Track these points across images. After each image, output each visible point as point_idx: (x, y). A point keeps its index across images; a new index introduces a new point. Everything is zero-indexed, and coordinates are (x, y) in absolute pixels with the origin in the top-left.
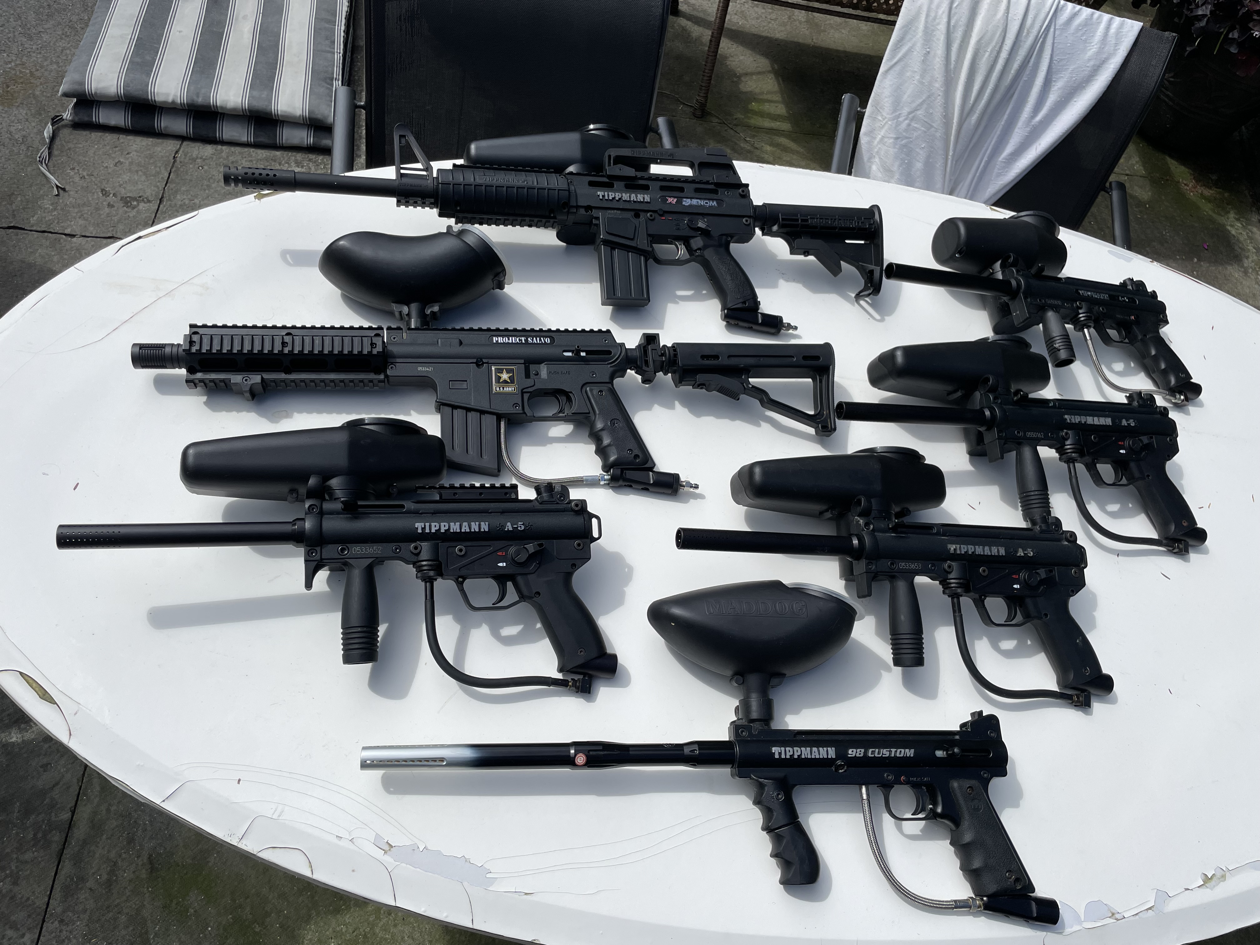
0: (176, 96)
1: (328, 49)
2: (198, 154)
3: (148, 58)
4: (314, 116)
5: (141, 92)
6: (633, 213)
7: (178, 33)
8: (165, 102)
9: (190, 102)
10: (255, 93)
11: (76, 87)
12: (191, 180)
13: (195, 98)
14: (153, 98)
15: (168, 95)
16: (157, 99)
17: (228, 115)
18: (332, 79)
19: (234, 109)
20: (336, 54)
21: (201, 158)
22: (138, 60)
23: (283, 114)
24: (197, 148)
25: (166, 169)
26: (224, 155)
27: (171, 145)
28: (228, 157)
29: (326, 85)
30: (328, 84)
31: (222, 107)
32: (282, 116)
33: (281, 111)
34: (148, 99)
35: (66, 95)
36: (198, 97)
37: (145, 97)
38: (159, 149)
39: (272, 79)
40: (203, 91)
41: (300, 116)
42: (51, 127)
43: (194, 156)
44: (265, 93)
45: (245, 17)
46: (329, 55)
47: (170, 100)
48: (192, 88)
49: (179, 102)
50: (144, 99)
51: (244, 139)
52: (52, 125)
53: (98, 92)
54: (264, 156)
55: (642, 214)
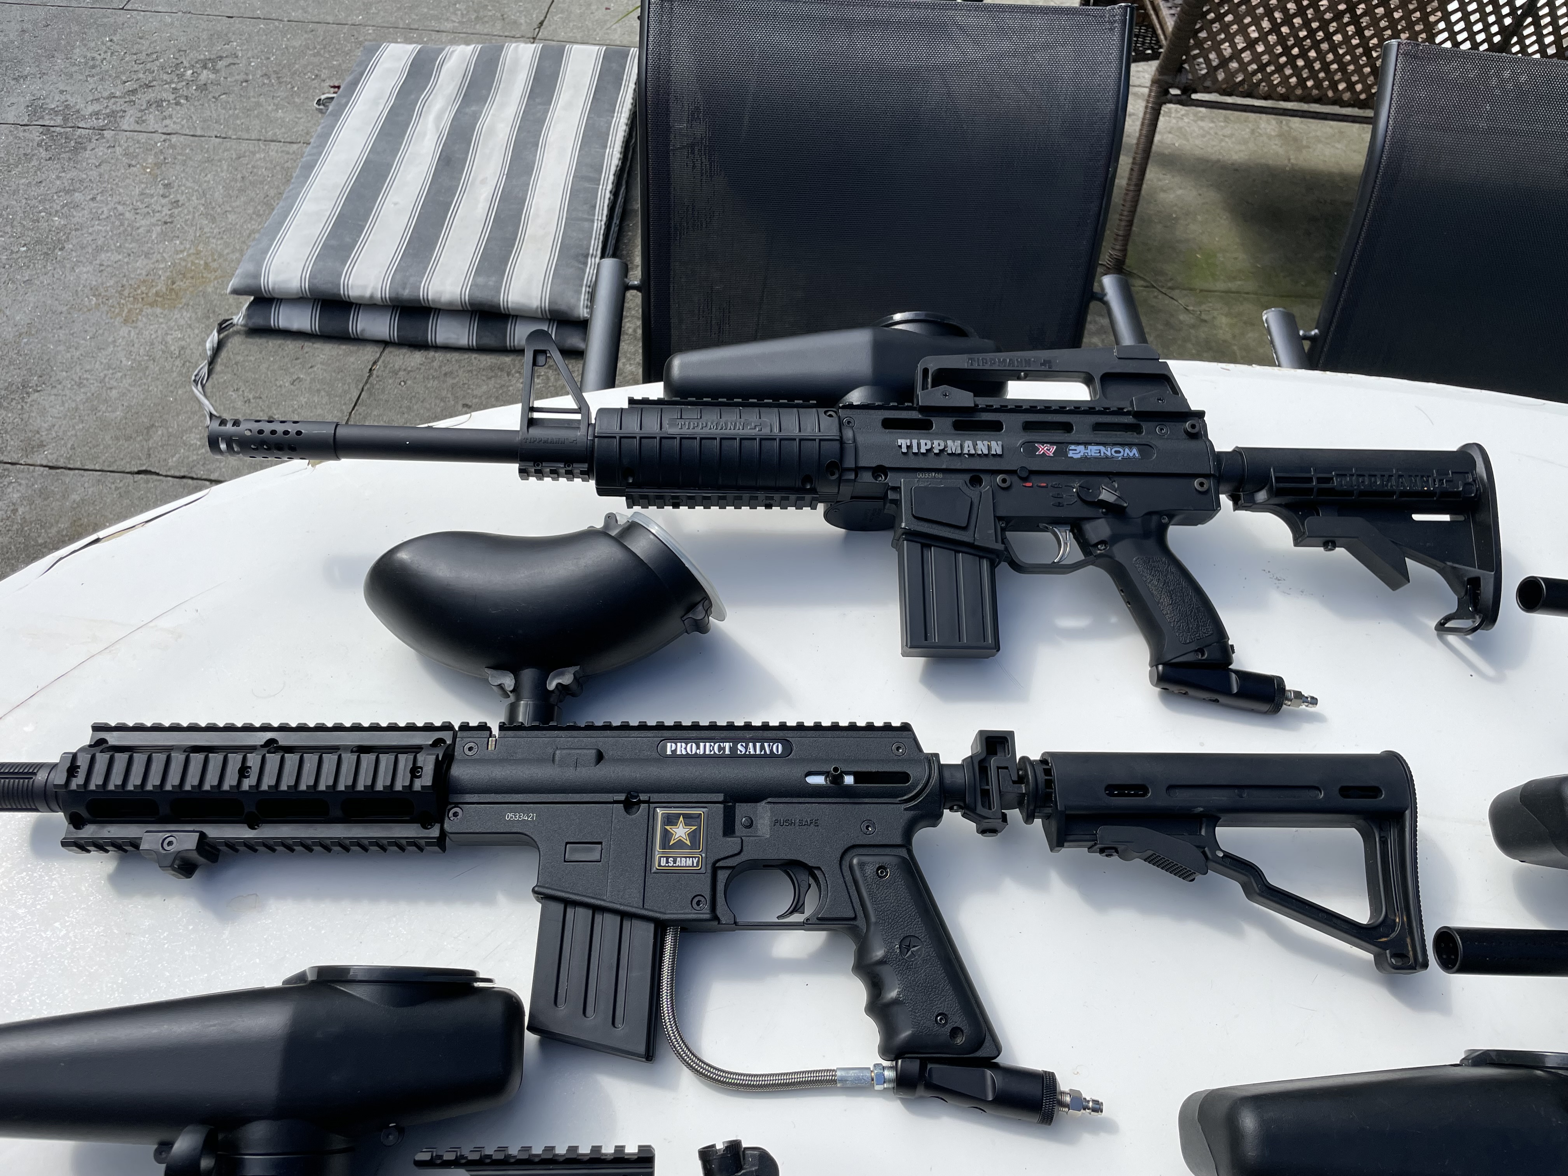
0: (375, 288)
1: (586, 216)
2: (403, 363)
3: (348, 239)
4: (556, 307)
5: (330, 285)
6: (967, 477)
7: (393, 205)
8: (362, 297)
9: (393, 295)
10: (481, 280)
11: (250, 282)
12: (387, 401)
13: (400, 291)
14: (346, 293)
15: (365, 287)
16: (351, 294)
17: (444, 310)
18: (587, 256)
19: (451, 303)
20: (596, 221)
21: (405, 370)
22: (333, 242)
23: (514, 305)
24: (402, 357)
25: (357, 387)
26: (436, 364)
27: (369, 353)
28: (440, 367)
29: (576, 264)
30: (580, 262)
31: (433, 301)
32: (513, 309)
33: (512, 303)
34: (340, 294)
35: (236, 292)
36: (404, 289)
37: (335, 291)
38: (352, 359)
39: (505, 260)
40: (412, 280)
41: (537, 308)
42: (216, 334)
43: (397, 367)
44: (494, 279)
45: (484, 182)
46: (586, 225)
47: (368, 294)
48: (398, 277)
49: (379, 296)
50: (334, 294)
51: (464, 341)
52: (219, 332)
53: (276, 286)
54: (489, 363)
55: (986, 479)
